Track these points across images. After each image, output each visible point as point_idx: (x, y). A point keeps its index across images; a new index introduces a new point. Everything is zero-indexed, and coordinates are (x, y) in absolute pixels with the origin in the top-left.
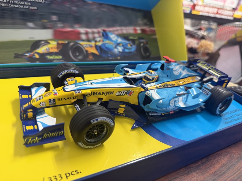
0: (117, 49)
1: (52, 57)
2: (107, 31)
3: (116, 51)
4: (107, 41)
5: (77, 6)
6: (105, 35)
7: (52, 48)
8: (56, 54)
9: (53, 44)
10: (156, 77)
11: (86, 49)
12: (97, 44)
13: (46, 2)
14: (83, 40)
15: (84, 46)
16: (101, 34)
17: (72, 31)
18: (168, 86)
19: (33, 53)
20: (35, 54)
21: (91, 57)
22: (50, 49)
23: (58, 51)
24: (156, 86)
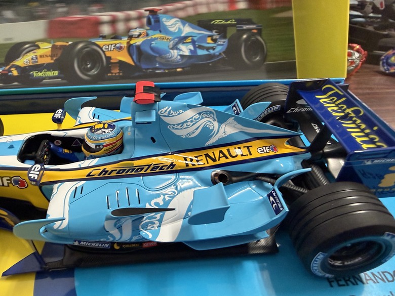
0: (180, 50)
1: (40, 74)
2: (159, 12)
3: (175, 54)
4: (157, 35)
6: (154, 22)
7: (41, 56)
8: (49, 67)
9: (46, 48)
10: (107, 142)
11: (108, 54)
12: (132, 42)
14: (104, 37)
15: (104, 48)
16: (145, 20)
18: (143, 172)
19: (8, 67)
20: (12, 69)
21: (116, 71)
22: (39, 58)
23: (52, 61)
24: (90, 170)
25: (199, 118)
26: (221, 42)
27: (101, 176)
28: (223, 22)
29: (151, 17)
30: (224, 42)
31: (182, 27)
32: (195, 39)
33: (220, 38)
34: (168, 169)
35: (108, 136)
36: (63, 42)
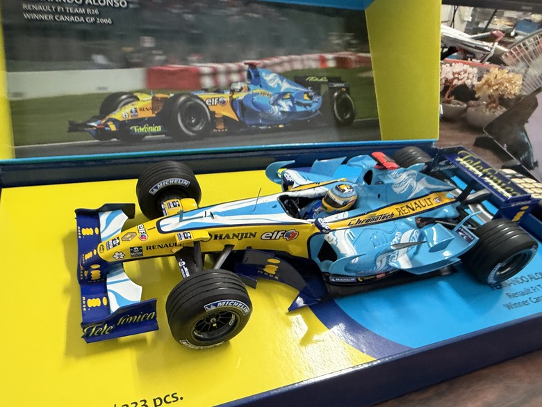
0: (281, 106)
1: (142, 130)
2: (258, 66)
3: (276, 110)
4: (258, 90)
5: (195, 11)
6: (254, 76)
7: (140, 110)
8: (150, 122)
9: (145, 100)
11: (212, 109)
12: (234, 97)
13: (131, 6)
14: (206, 90)
15: (207, 102)
16: (245, 74)
17: (182, 71)
19: (104, 121)
20: (109, 123)
21: (221, 127)
22: (138, 111)
23: (154, 115)
24: (348, 221)
26: (316, 99)
28: (317, 79)
29: (251, 71)
30: (319, 99)
31: (280, 82)
32: (293, 95)
33: (315, 94)
36: (163, 93)
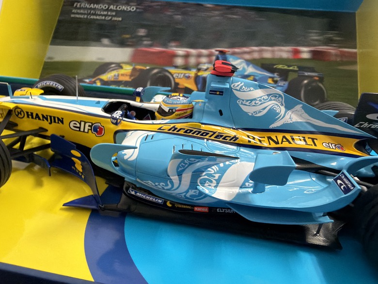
2: (227, 53)
7: (122, 75)
8: (126, 84)
9: (128, 69)
10: (179, 107)
12: (200, 74)
13: (138, 10)
14: (176, 67)
15: (174, 76)
18: (207, 137)
19: (94, 79)
20: (97, 81)
22: (120, 76)
23: (130, 80)
24: (162, 125)
25: (268, 99)
26: (281, 83)
27: (171, 131)
28: (286, 67)
29: (220, 56)
30: (284, 84)
31: (246, 67)
32: (257, 78)
33: (281, 80)
34: (230, 140)
35: (182, 102)
36: (142, 66)
